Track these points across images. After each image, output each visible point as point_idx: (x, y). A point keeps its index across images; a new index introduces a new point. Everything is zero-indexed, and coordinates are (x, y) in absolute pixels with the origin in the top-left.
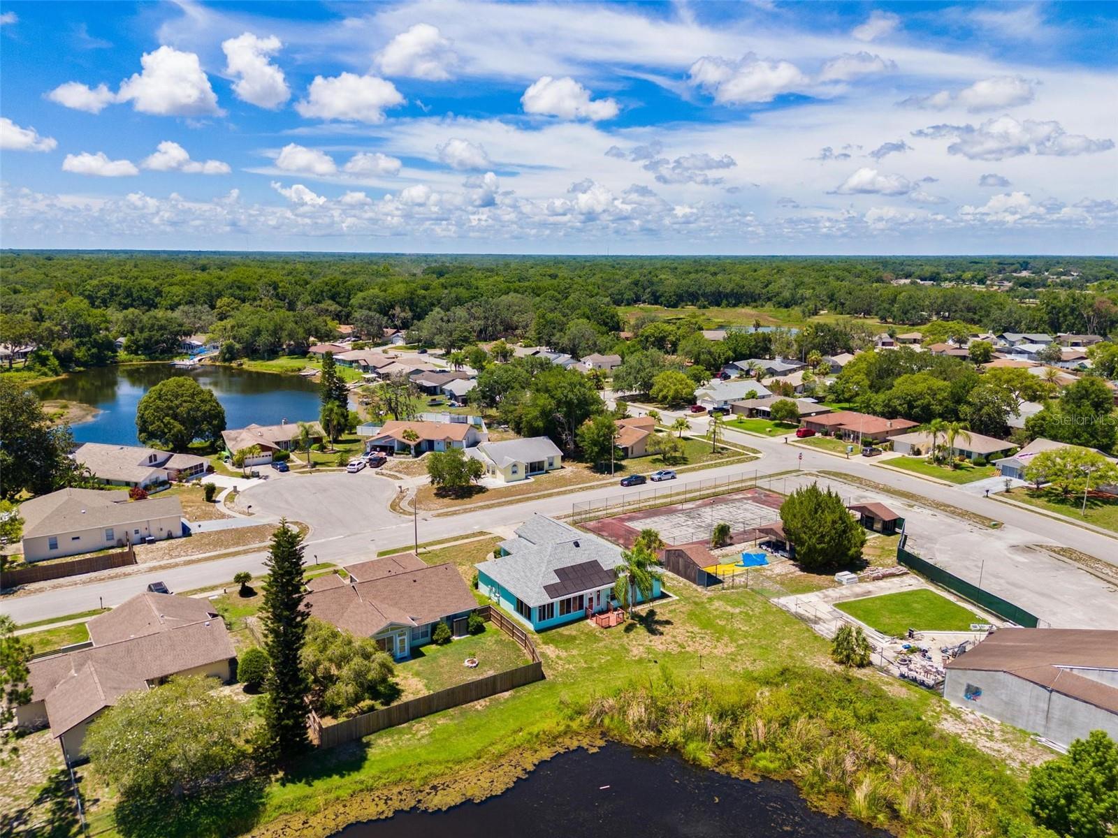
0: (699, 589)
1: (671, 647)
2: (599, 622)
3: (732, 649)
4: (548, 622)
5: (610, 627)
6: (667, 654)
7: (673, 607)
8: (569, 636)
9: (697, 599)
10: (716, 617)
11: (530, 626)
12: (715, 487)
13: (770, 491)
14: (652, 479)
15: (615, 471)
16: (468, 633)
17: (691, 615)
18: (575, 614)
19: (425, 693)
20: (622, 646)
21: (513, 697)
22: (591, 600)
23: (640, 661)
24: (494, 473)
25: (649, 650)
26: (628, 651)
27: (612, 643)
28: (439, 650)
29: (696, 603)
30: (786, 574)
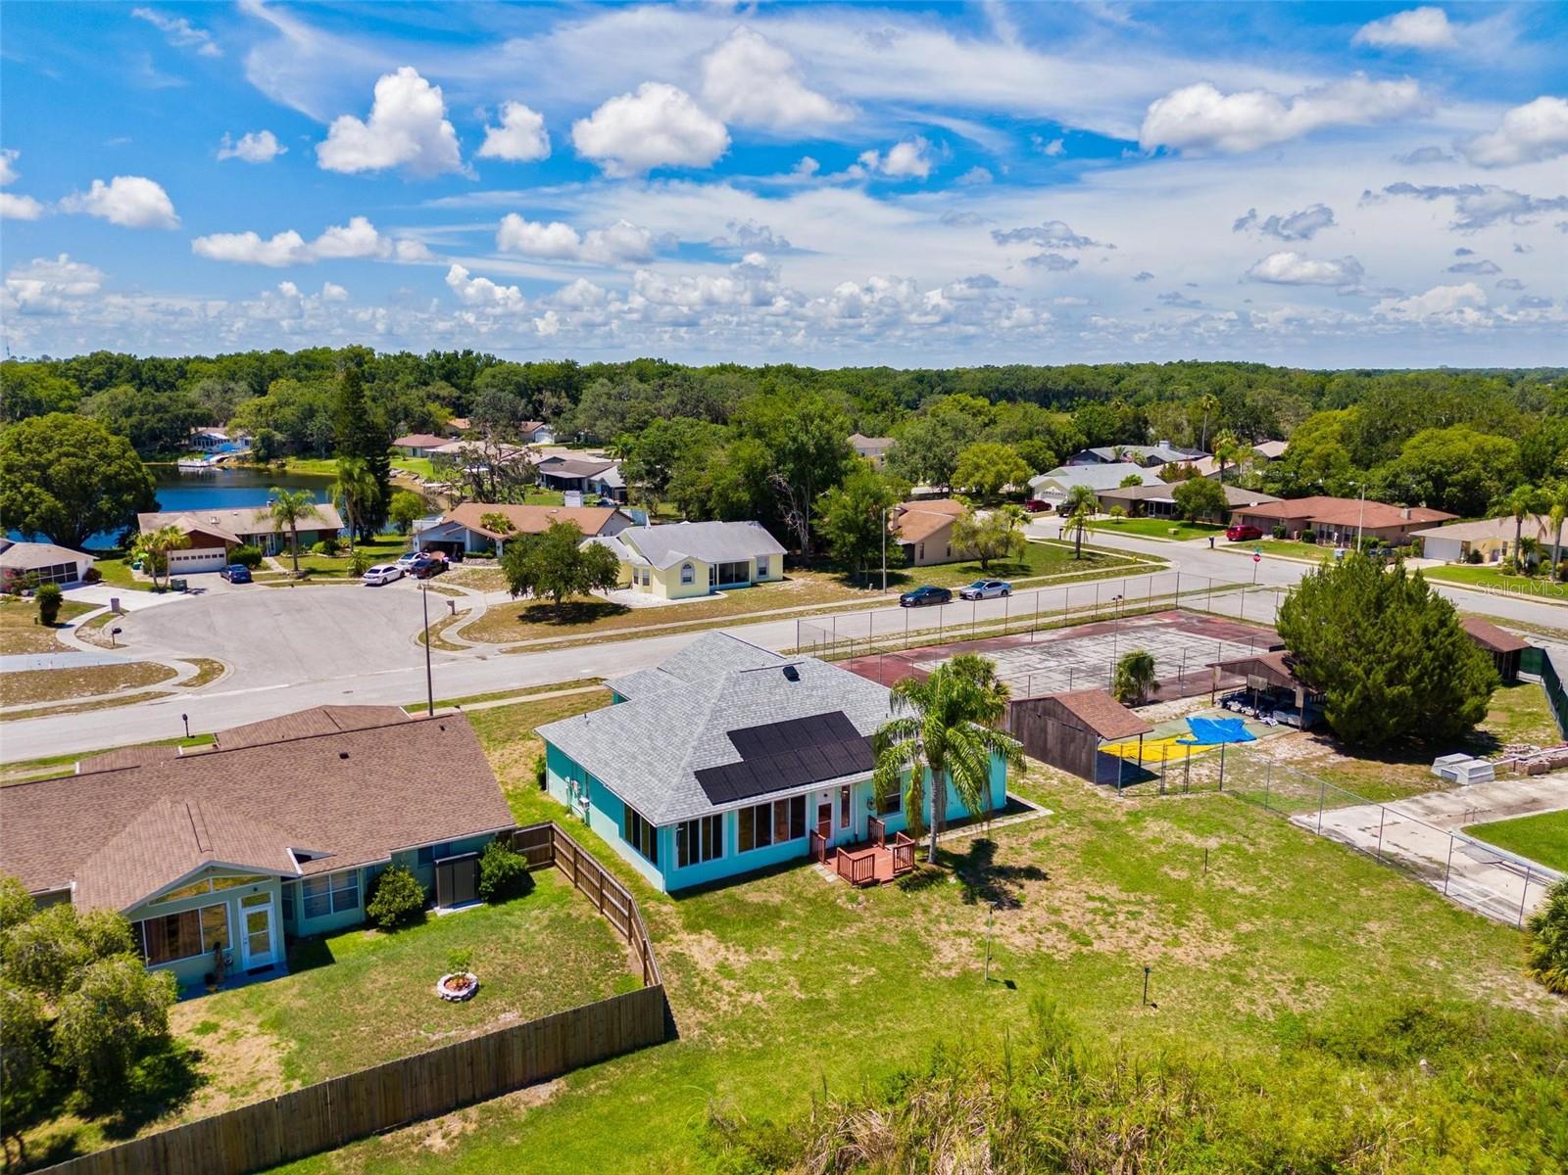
0: (1102, 791)
1: (1049, 939)
2: (848, 869)
3: (1222, 946)
4: (705, 870)
5: (875, 883)
6: (1040, 962)
7: (1041, 835)
8: (763, 907)
9: (1100, 815)
10: (1160, 859)
11: (654, 879)
12: (1097, 607)
13: (1208, 613)
14: (964, 597)
15: (889, 585)
16: (478, 897)
17: (1092, 855)
18: (781, 848)
19: (275, 1088)
20: (911, 937)
21: (562, 1103)
22: (825, 811)
23: (964, 982)
24: (646, 582)
25: (988, 949)
26: (927, 951)
27: (882, 929)
28: (379, 945)
29: (1097, 824)
30: (1306, 762)
